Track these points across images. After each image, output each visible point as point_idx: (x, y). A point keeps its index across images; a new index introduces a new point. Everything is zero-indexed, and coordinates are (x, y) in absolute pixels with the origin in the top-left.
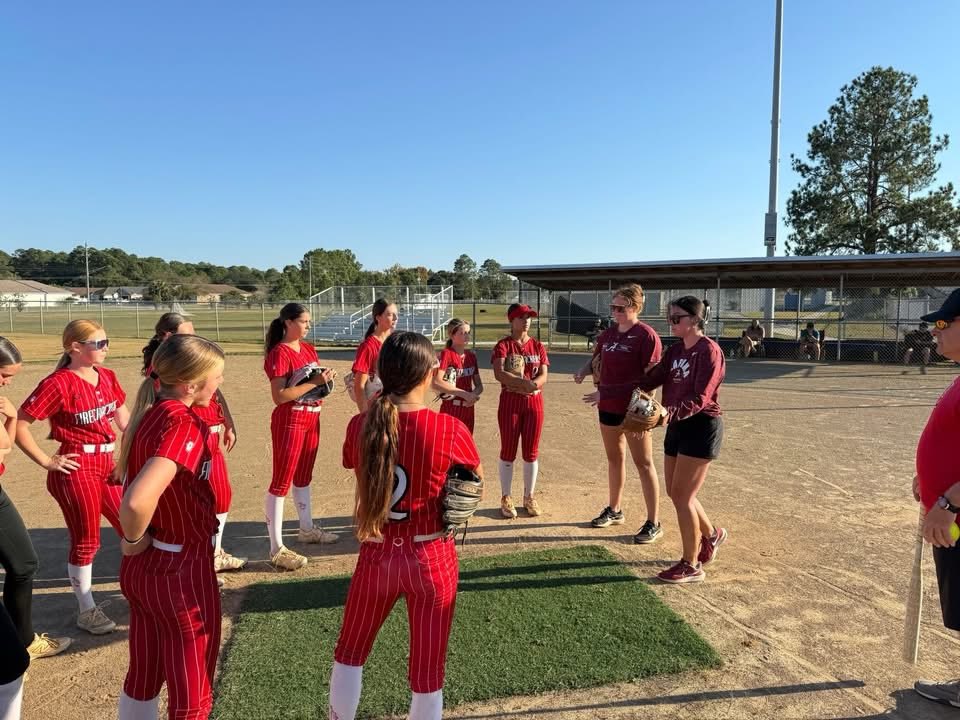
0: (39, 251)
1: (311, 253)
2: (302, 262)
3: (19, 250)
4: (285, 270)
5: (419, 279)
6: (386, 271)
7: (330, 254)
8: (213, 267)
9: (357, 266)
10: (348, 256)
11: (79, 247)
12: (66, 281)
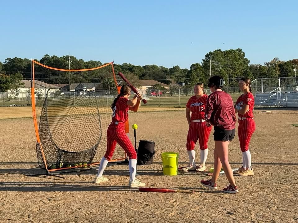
0: (21, 59)
1: (211, 53)
2: (204, 60)
3: (7, 59)
4: (191, 67)
5: (295, 70)
6: (267, 64)
7: (226, 53)
8: (134, 66)
9: (247, 61)
10: (239, 54)
11: (46, 55)
12: (43, 80)
